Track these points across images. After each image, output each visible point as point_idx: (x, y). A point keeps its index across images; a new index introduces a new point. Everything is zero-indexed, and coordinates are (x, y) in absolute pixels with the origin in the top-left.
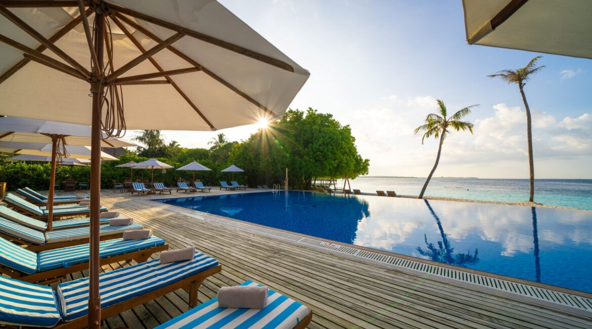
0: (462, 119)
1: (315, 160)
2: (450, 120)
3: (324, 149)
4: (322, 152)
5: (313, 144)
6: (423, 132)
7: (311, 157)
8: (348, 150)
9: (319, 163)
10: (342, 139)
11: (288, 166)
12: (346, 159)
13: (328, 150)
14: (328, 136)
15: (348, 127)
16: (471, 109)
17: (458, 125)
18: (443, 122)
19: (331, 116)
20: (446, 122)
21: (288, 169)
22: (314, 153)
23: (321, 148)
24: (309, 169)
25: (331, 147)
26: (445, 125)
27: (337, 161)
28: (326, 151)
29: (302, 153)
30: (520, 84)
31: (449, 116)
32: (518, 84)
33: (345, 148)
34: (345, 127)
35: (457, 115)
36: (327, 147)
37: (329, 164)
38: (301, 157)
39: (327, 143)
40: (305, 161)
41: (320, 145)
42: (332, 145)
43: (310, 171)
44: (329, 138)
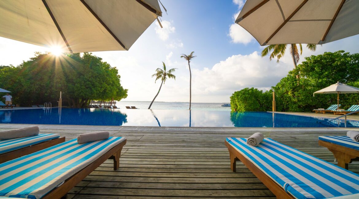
0: (172, 73)
1: (86, 87)
2: (167, 73)
3: (92, 80)
4: (91, 82)
5: (84, 75)
6: (156, 77)
7: (82, 85)
8: (111, 82)
9: (89, 89)
10: (107, 75)
11: (61, 90)
12: (110, 88)
13: (96, 81)
14: (96, 72)
15: (116, 69)
16: (175, 70)
17: (170, 75)
18: (164, 72)
19: (101, 59)
20: (165, 73)
21: (62, 92)
22: (85, 82)
23: (90, 79)
24: (80, 93)
25: (99, 79)
26: (165, 75)
27: (103, 89)
28: (94, 82)
29: (75, 81)
30: (189, 61)
31: (167, 71)
32: (188, 61)
33: (109, 81)
34: (113, 68)
35: (170, 71)
36: (96, 79)
37: (96, 90)
38: (74, 84)
39: (95, 76)
40: (77, 87)
41: (90, 77)
42: (99, 78)
43: (81, 94)
44: (97, 73)
